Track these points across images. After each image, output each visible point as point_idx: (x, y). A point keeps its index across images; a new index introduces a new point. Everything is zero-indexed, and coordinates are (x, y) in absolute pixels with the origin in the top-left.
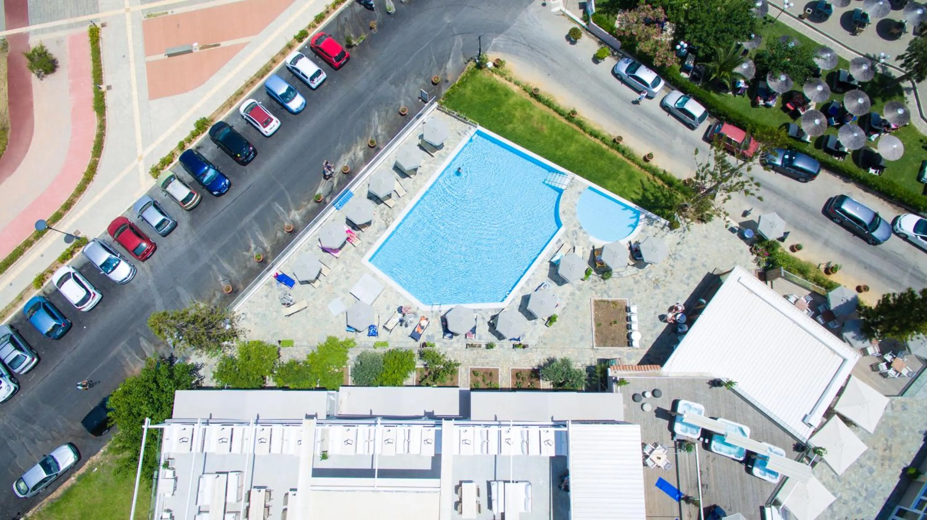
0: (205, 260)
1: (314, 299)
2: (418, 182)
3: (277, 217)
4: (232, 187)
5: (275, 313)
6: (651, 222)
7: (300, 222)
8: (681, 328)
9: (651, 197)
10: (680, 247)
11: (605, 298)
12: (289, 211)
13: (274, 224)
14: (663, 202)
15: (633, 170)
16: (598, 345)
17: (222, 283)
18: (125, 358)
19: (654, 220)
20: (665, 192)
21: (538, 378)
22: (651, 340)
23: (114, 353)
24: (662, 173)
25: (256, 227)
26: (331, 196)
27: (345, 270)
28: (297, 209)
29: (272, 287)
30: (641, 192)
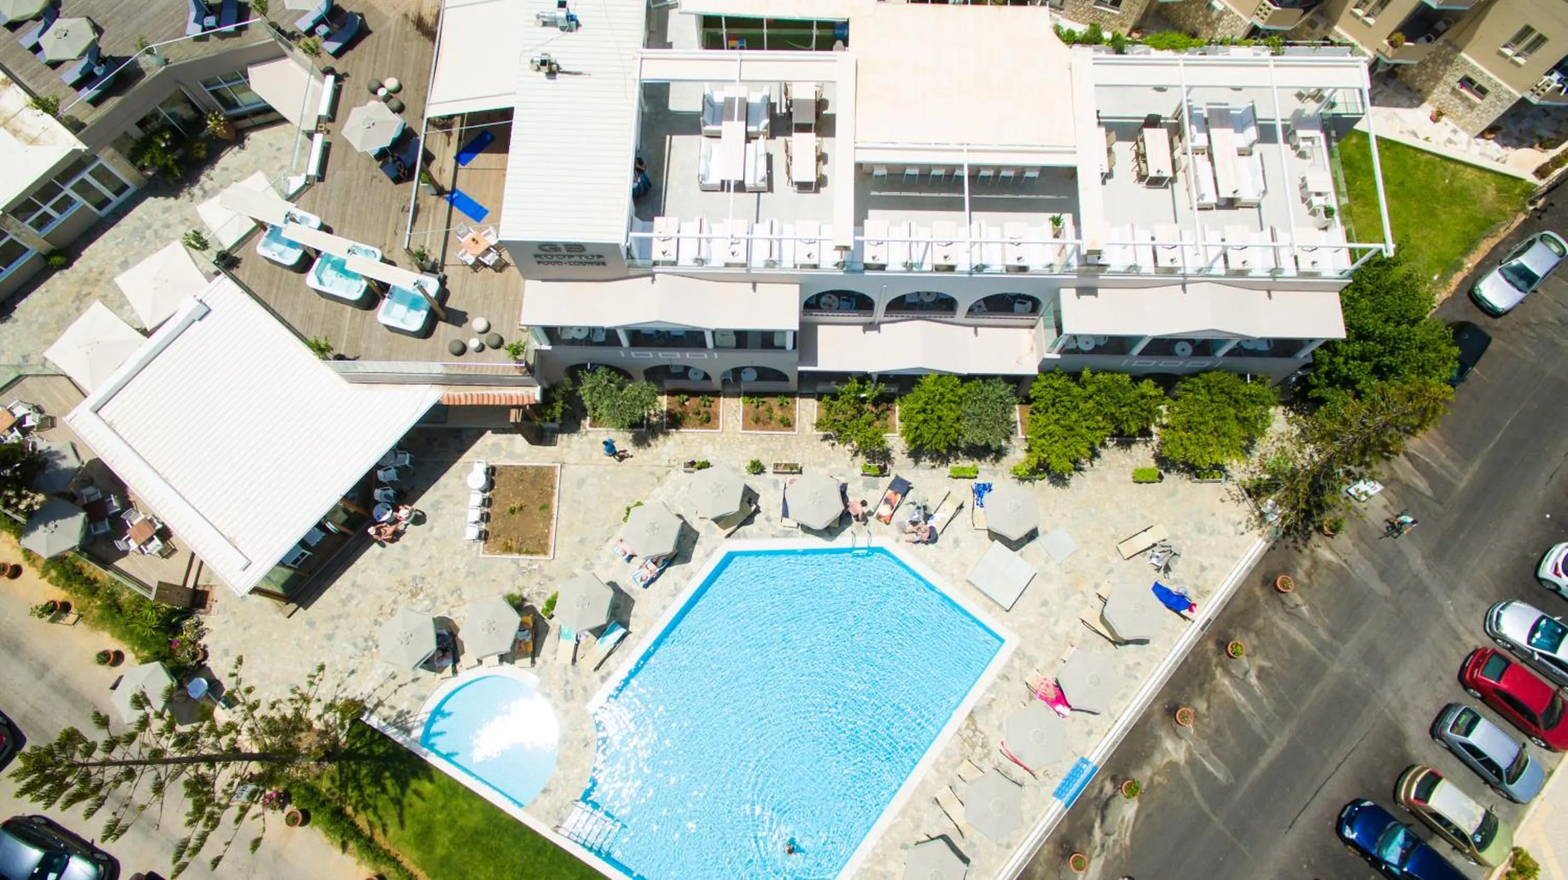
0: (1350, 649)
1: (1106, 561)
2: (908, 823)
3: (1216, 747)
4: (1332, 824)
5: (1179, 534)
6: (402, 722)
7: (1162, 733)
8: (387, 496)
9: (389, 783)
10: (352, 665)
11: (524, 559)
12: (1192, 762)
13: (1218, 731)
14: (364, 772)
15: (415, 855)
16: (552, 469)
17: (1299, 600)
18: (1447, 457)
19: (394, 724)
20: (354, 795)
21: (670, 414)
22: (449, 480)
23: (1475, 466)
24: (352, 845)
25: (1257, 724)
26: (1104, 797)
27: (1052, 620)
28: (1173, 765)
29: (1196, 587)
30: (410, 797)
